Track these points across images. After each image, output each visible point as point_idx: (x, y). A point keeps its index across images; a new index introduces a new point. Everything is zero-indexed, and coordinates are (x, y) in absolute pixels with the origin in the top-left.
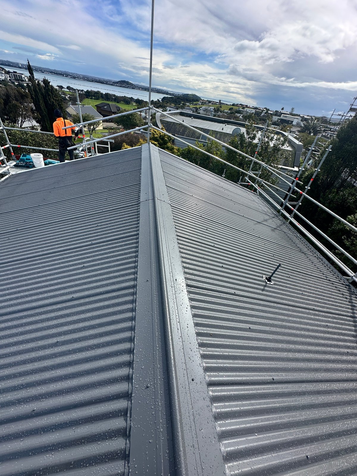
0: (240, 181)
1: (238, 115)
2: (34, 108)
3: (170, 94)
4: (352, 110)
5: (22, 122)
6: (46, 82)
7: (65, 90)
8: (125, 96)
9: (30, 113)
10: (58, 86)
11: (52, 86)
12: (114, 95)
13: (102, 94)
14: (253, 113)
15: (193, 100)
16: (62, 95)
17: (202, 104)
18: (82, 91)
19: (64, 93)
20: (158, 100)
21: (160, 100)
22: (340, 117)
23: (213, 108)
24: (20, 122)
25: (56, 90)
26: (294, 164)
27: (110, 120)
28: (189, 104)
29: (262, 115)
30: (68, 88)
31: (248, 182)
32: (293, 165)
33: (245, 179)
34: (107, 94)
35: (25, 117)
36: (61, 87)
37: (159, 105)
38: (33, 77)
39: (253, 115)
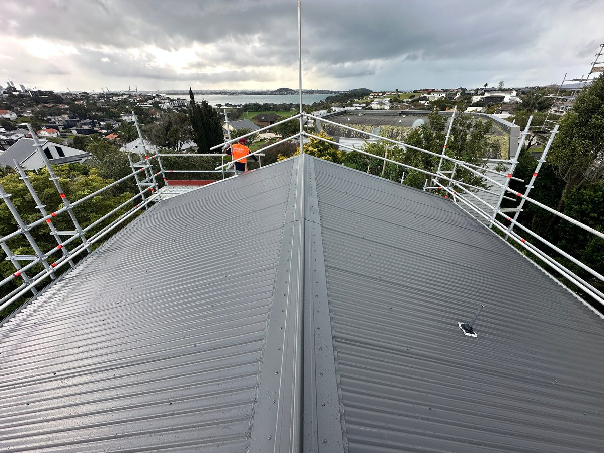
0: (425, 185)
1: (423, 102)
2: (192, 130)
3: (335, 92)
4: (594, 70)
5: (181, 145)
6: (205, 103)
7: (223, 107)
8: (284, 104)
9: (188, 136)
10: (217, 105)
11: (211, 106)
12: (273, 104)
13: (260, 105)
14: (443, 97)
15: (362, 94)
16: (221, 113)
17: (374, 97)
18: (241, 105)
19: (222, 110)
20: (321, 101)
21: (324, 101)
22: (578, 82)
23: (389, 99)
24: (179, 145)
25: (214, 109)
26: (509, 155)
27: (268, 131)
28: (358, 100)
29: (456, 97)
30: (227, 105)
31: (437, 185)
32: (507, 156)
33: (433, 182)
34: (265, 105)
35: (183, 140)
36: (220, 105)
37: (323, 106)
38: (194, 101)
39: (444, 99)
